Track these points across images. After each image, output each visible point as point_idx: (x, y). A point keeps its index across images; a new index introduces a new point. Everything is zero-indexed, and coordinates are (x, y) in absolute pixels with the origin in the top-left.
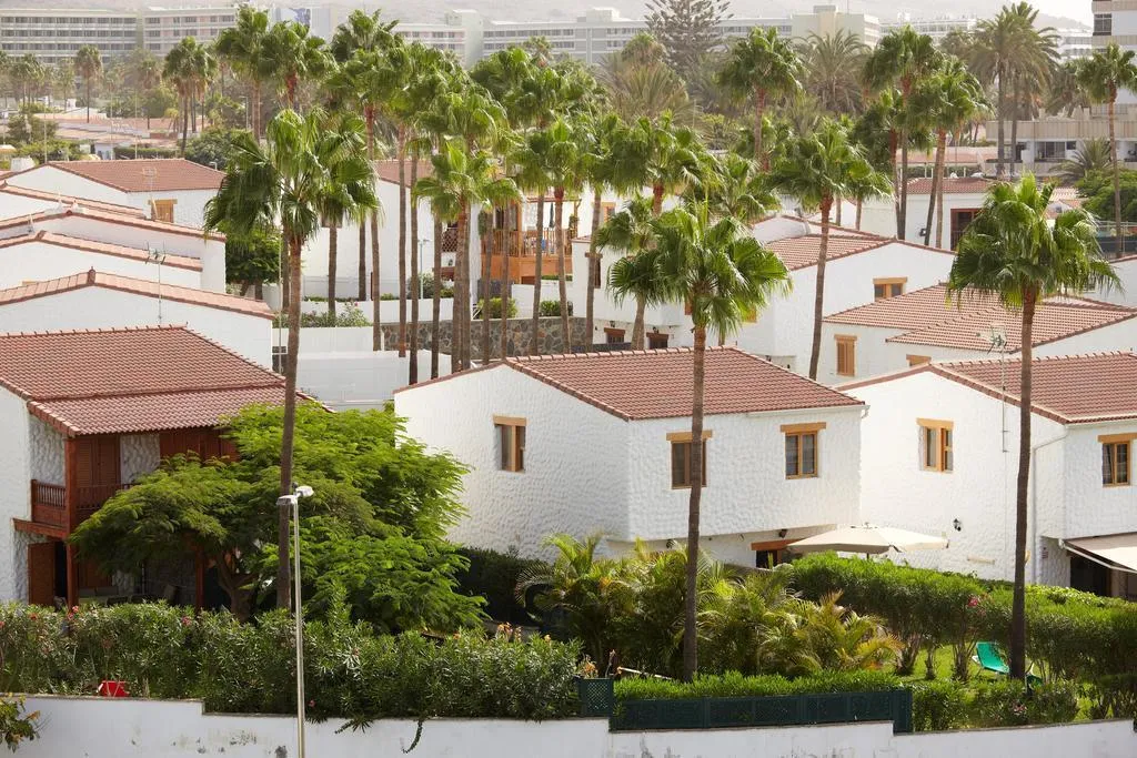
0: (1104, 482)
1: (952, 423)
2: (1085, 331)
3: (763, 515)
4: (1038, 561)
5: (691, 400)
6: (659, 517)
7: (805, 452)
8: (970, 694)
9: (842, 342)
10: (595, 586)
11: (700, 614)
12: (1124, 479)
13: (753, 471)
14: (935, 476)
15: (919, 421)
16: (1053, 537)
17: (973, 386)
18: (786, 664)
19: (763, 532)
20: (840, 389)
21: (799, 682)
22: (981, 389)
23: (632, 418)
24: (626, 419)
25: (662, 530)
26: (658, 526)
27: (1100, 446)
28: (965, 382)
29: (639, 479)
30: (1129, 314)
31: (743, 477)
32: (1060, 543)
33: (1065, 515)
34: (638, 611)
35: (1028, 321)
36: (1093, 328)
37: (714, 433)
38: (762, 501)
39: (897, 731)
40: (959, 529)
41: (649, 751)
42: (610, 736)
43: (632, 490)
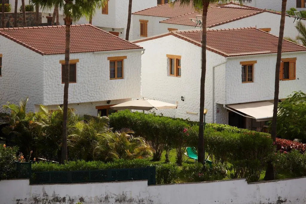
0: (243, 81)
1: (180, 57)
2: (241, 18)
3: (100, 94)
4: (215, 114)
5: (64, 47)
6: (56, 95)
7: (118, 68)
8: (180, 168)
9: (143, 23)
10: (27, 123)
11: (69, 136)
12: (251, 80)
13: (96, 76)
14: (174, 78)
15: (167, 55)
16: (221, 104)
17: (189, 41)
18: (104, 156)
19: (100, 102)
20: (134, 42)
21: (109, 164)
22: (192, 42)
23: (45, 54)
24: (42, 54)
25: (57, 100)
26: (56, 99)
27: (241, 66)
28: (186, 39)
29: (48, 79)
30: (259, 12)
31: (92, 78)
32: (224, 106)
33: (226, 95)
34: (44, 134)
35: (205, 14)
36: (244, 17)
37: (79, 60)
38: (100, 89)
39: (149, 184)
40: (183, 100)
41: (46, 192)
42: (30, 186)
43: (45, 84)
